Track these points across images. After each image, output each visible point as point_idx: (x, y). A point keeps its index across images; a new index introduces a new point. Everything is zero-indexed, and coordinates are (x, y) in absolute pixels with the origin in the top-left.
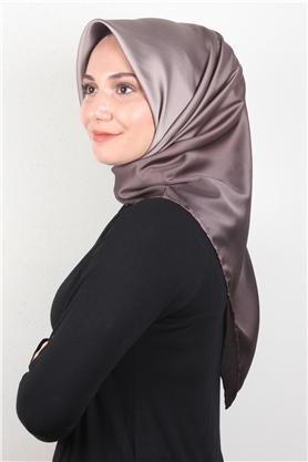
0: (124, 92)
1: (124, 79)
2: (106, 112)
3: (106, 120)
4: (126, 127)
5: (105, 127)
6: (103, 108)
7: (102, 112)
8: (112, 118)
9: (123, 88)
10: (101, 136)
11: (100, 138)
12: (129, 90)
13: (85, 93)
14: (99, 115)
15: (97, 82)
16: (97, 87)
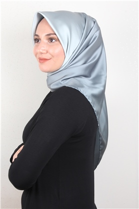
0: (52, 41)
1: (52, 36)
2: (44, 50)
3: (44, 53)
4: (53, 56)
5: (44, 56)
6: (43, 48)
7: (43, 50)
8: (47, 52)
9: (51, 40)
10: (42, 60)
11: (42, 61)
12: (54, 41)
13: (35, 42)
14: (41, 51)
15: (40, 37)
16: (40, 40)
